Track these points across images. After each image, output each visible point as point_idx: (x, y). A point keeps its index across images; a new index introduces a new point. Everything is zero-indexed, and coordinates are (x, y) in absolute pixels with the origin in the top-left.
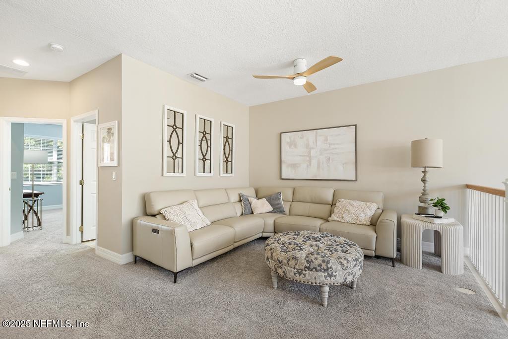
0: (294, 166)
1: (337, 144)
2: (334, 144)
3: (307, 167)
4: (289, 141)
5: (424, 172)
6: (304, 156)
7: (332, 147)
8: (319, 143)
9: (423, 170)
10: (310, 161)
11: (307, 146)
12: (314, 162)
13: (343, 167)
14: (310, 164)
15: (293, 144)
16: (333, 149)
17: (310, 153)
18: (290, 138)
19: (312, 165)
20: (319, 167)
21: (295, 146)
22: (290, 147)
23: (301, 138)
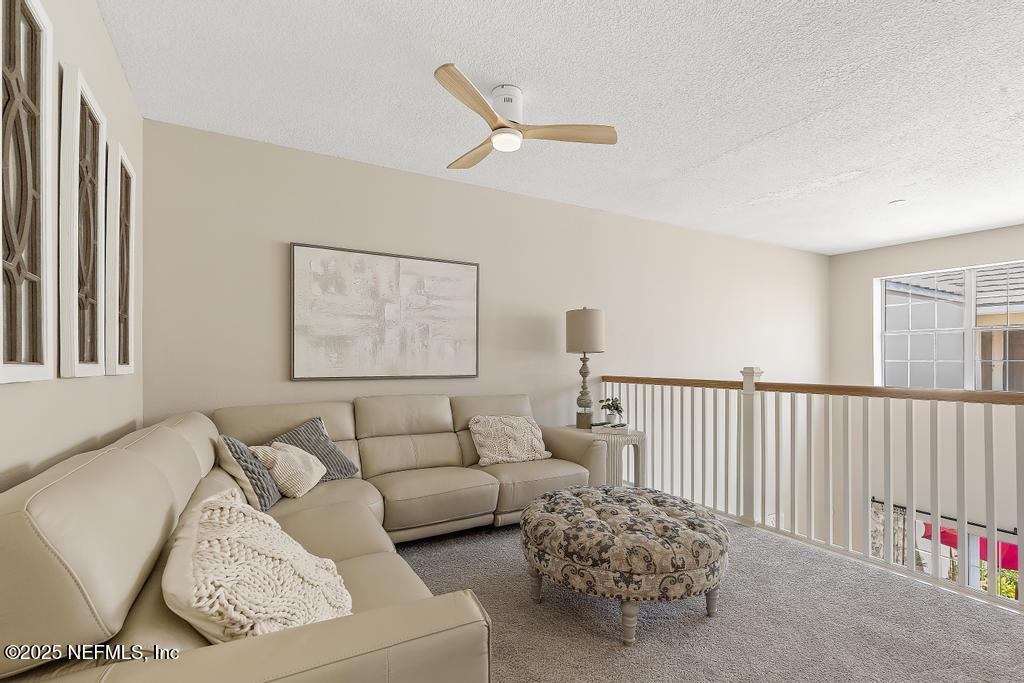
0: (337, 343)
1: (444, 298)
2: (438, 298)
3: (375, 345)
4: (320, 270)
5: (584, 360)
6: (368, 317)
7: (434, 303)
8: (404, 291)
9: (582, 356)
10: (381, 332)
11: (374, 293)
12: (392, 335)
13: (455, 349)
14: (382, 341)
15: (331, 281)
16: (436, 308)
17: (380, 311)
18: (324, 264)
19: (386, 341)
20: (403, 347)
21: (341, 288)
22: (324, 288)
23: (356, 269)
